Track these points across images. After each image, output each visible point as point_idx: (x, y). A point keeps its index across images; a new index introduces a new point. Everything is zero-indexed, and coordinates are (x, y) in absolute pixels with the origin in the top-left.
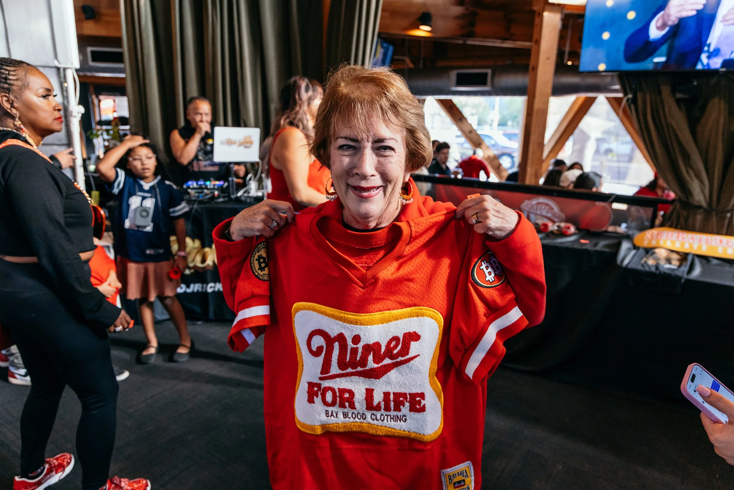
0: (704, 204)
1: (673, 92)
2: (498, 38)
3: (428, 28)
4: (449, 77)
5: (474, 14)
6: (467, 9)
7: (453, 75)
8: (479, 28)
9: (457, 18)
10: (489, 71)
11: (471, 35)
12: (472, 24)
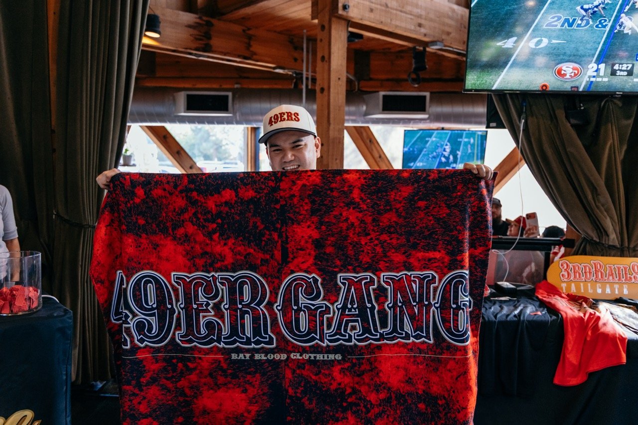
0: (617, 244)
1: (567, 118)
2: (239, 56)
3: (156, 35)
4: (174, 100)
5: (209, 24)
6: (200, 18)
7: (182, 98)
8: (215, 42)
9: (189, 26)
10: (230, 94)
11: (207, 48)
12: (208, 36)
